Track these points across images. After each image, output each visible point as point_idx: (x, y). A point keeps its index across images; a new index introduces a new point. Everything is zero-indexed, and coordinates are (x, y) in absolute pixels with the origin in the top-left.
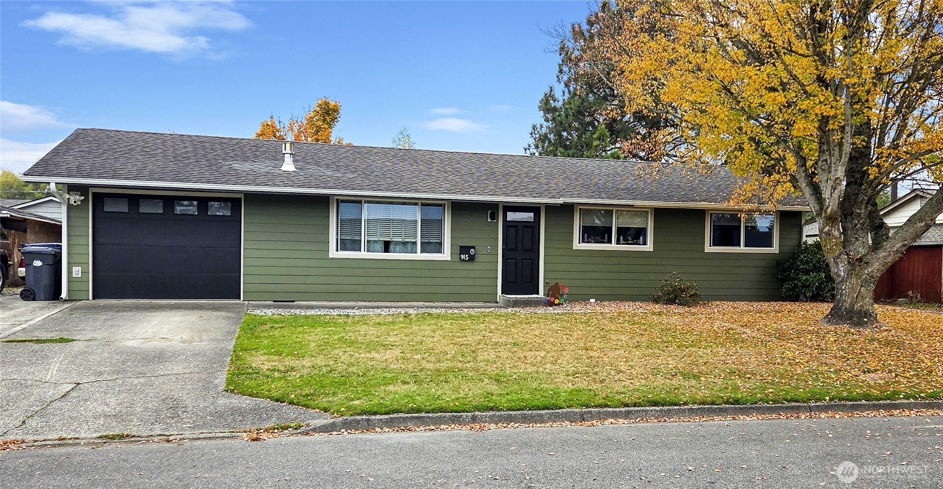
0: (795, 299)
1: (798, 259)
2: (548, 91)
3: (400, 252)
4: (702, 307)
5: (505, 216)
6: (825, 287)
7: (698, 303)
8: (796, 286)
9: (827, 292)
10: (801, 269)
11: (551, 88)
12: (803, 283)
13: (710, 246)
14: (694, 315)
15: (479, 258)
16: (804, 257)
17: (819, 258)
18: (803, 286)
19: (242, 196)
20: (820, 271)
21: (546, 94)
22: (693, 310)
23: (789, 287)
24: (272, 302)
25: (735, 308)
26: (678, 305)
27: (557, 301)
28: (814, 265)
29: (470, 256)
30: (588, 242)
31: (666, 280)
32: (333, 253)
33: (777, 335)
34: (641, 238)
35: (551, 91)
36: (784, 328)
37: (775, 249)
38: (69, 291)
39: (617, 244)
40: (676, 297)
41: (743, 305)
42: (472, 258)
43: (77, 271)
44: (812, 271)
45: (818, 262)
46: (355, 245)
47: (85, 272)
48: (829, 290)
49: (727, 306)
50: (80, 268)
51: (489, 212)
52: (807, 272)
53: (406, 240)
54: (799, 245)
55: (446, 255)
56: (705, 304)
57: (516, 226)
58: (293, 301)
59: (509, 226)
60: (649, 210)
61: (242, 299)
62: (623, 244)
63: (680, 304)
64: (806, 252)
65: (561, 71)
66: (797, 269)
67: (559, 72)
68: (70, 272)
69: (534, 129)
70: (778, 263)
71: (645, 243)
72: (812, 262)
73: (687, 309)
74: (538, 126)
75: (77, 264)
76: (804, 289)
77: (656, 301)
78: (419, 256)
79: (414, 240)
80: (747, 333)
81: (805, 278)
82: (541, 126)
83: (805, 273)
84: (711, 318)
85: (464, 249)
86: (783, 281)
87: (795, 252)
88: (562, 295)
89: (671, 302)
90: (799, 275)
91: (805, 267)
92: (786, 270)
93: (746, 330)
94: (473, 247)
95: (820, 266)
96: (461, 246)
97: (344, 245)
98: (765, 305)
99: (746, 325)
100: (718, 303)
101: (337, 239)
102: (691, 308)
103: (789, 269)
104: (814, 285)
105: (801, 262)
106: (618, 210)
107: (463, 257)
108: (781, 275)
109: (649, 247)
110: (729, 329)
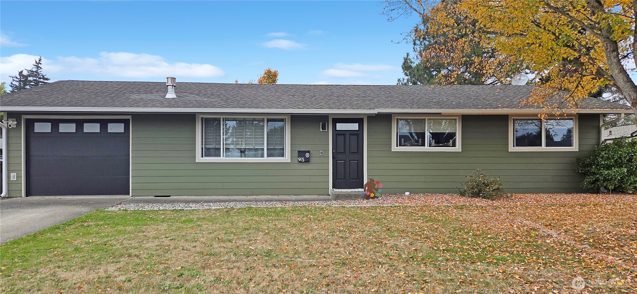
0: (596, 191)
1: (599, 156)
2: (406, 57)
3: (253, 157)
4: (505, 199)
5: (334, 127)
6: (627, 180)
7: (501, 196)
8: (597, 180)
9: (630, 185)
10: (602, 164)
11: (408, 54)
12: (605, 178)
13: (514, 147)
14: (496, 209)
15: (313, 160)
16: (605, 154)
17: (620, 155)
18: (605, 180)
20: (622, 167)
21: (405, 58)
22: (496, 203)
23: (591, 181)
24: (153, 197)
25: (537, 201)
26: (482, 198)
27: (372, 195)
28: (616, 161)
29: (305, 158)
30: (404, 145)
31: (471, 176)
32: (199, 159)
33: (591, 241)
34: (451, 141)
35: (408, 56)
36: (598, 230)
37: (575, 148)
38: (8, 191)
39: (429, 147)
40: (480, 191)
41: (546, 198)
42: (307, 161)
43: (13, 175)
44: (613, 166)
45: (620, 158)
46: (216, 152)
47: (19, 177)
48: (631, 184)
49: (530, 198)
50: (15, 174)
51: (321, 123)
52: (608, 167)
53: (256, 147)
54: (598, 144)
55: (287, 158)
56: (508, 197)
57: (344, 135)
58: (169, 196)
59: (337, 134)
60: (457, 118)
61: (131, 195)
62: (435, 146)
63: (484, 197)
64: (606, 149)
65: (415, 44)
66: (598, 165)
67: (414, 44)
68: (8, 177)
69: (399, 81)
70: (578, 160)
71: (454, 145)
72: (613, 158)
73: (490, 202)
74: (402, 79)
75: (13, 171)
76: (606, 183)
77: (462, 194)
78: (266, 159)
79: (262, 147)
80: (552, 237)
81: (606, 172)
82: (403, 79)
83: (607, 168)
84: (513, 213)
85: (301, 153)
86: (585, 174)
87: (595, 150)
88: (377, 190)
89: (476, 195)
90: (600, 170)
91: (606, 162)
92: (587, 166)
93: (550, 232)
94: (309, 152)
95: (622, 162)
96: (298, 151)
97: (207, 152)
98: (568, 198)
99: (550, 225)
100: (521, 196)
101: (202, 148)
102: (494, 202)
103: (590, 165)
104: (616, 179)
105: (602, 158)
106: (430, 119)
107: (300, 159)
108: (582, 170)
109: (458, 148)
110: (531, 229)
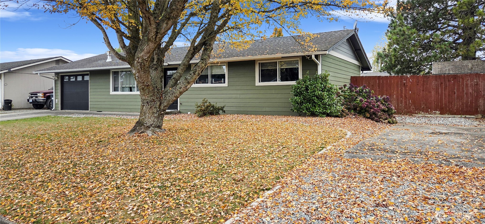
5: (165, 73)
13: (259, 82)
19: (89, 73)
30: (199, 83)
32: (111, 93)
38: (56, 107)
39: (211, 84)
50: (57, 100)
58: (102, 111)
59: (167, 77)
60: (226, 64)
61: (89, 110)
62: (214, 83)
71: (224, 82)
101: (113, 87)
106: (212, 66)
109: (226, 85)
